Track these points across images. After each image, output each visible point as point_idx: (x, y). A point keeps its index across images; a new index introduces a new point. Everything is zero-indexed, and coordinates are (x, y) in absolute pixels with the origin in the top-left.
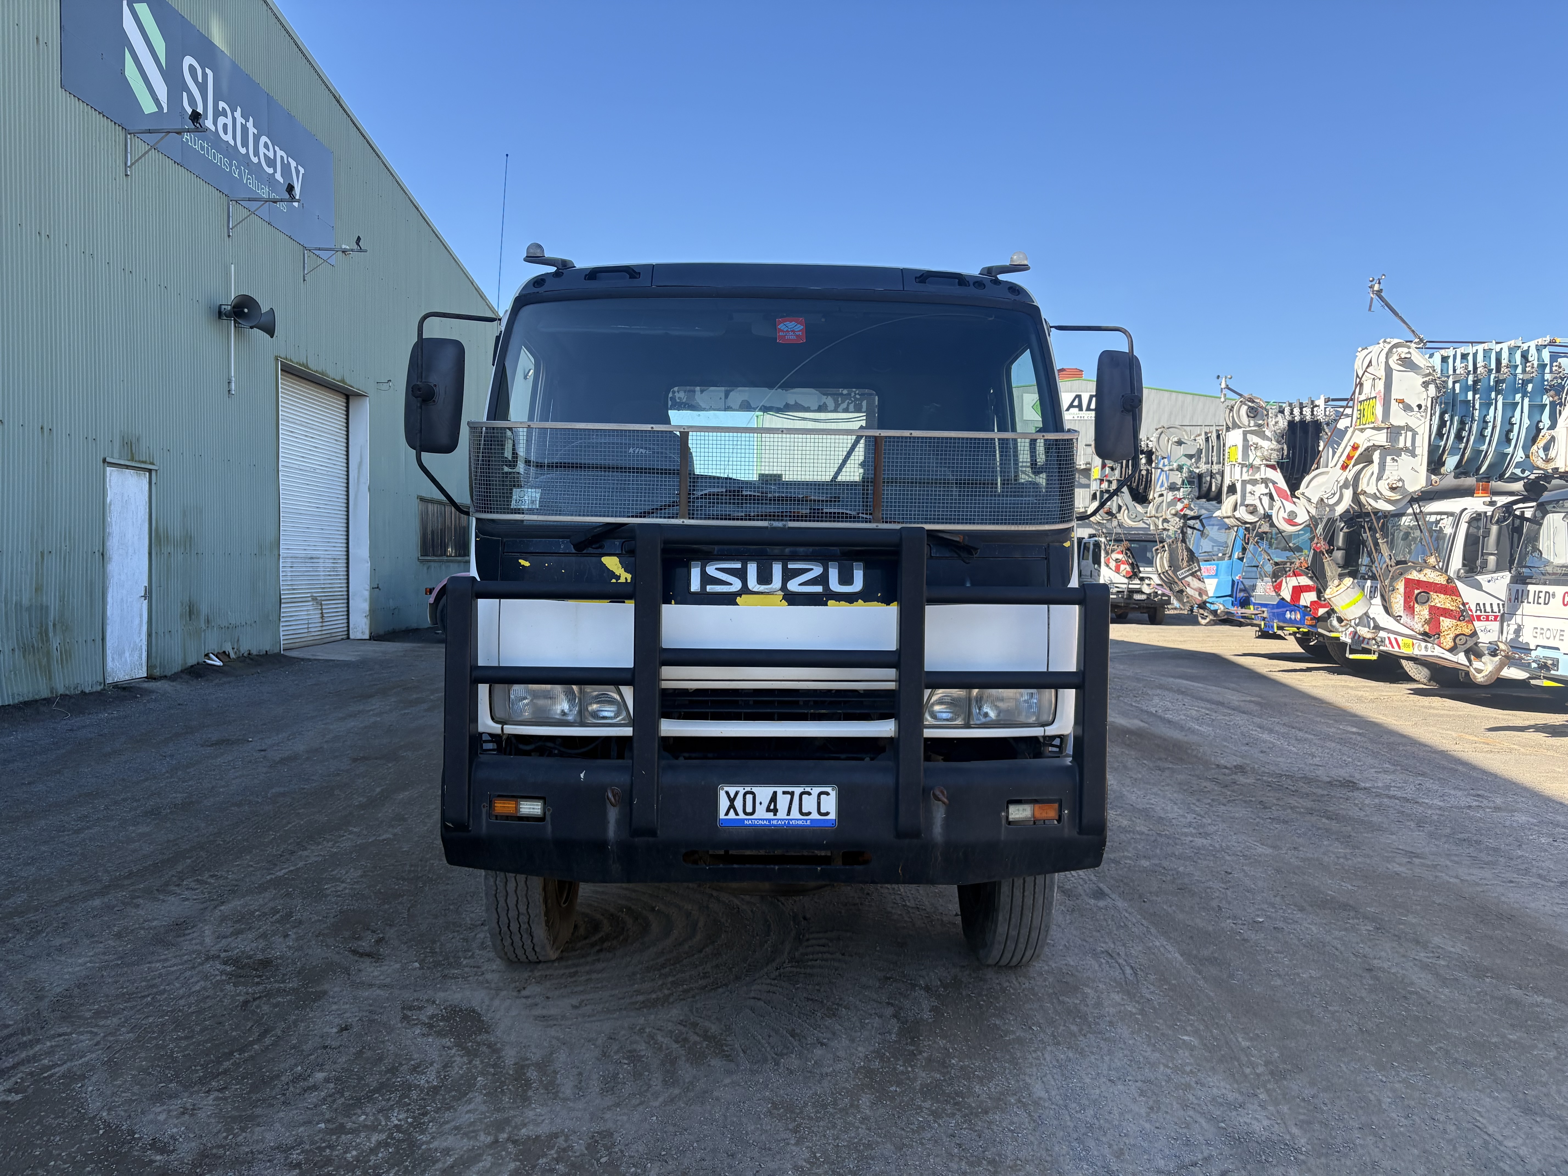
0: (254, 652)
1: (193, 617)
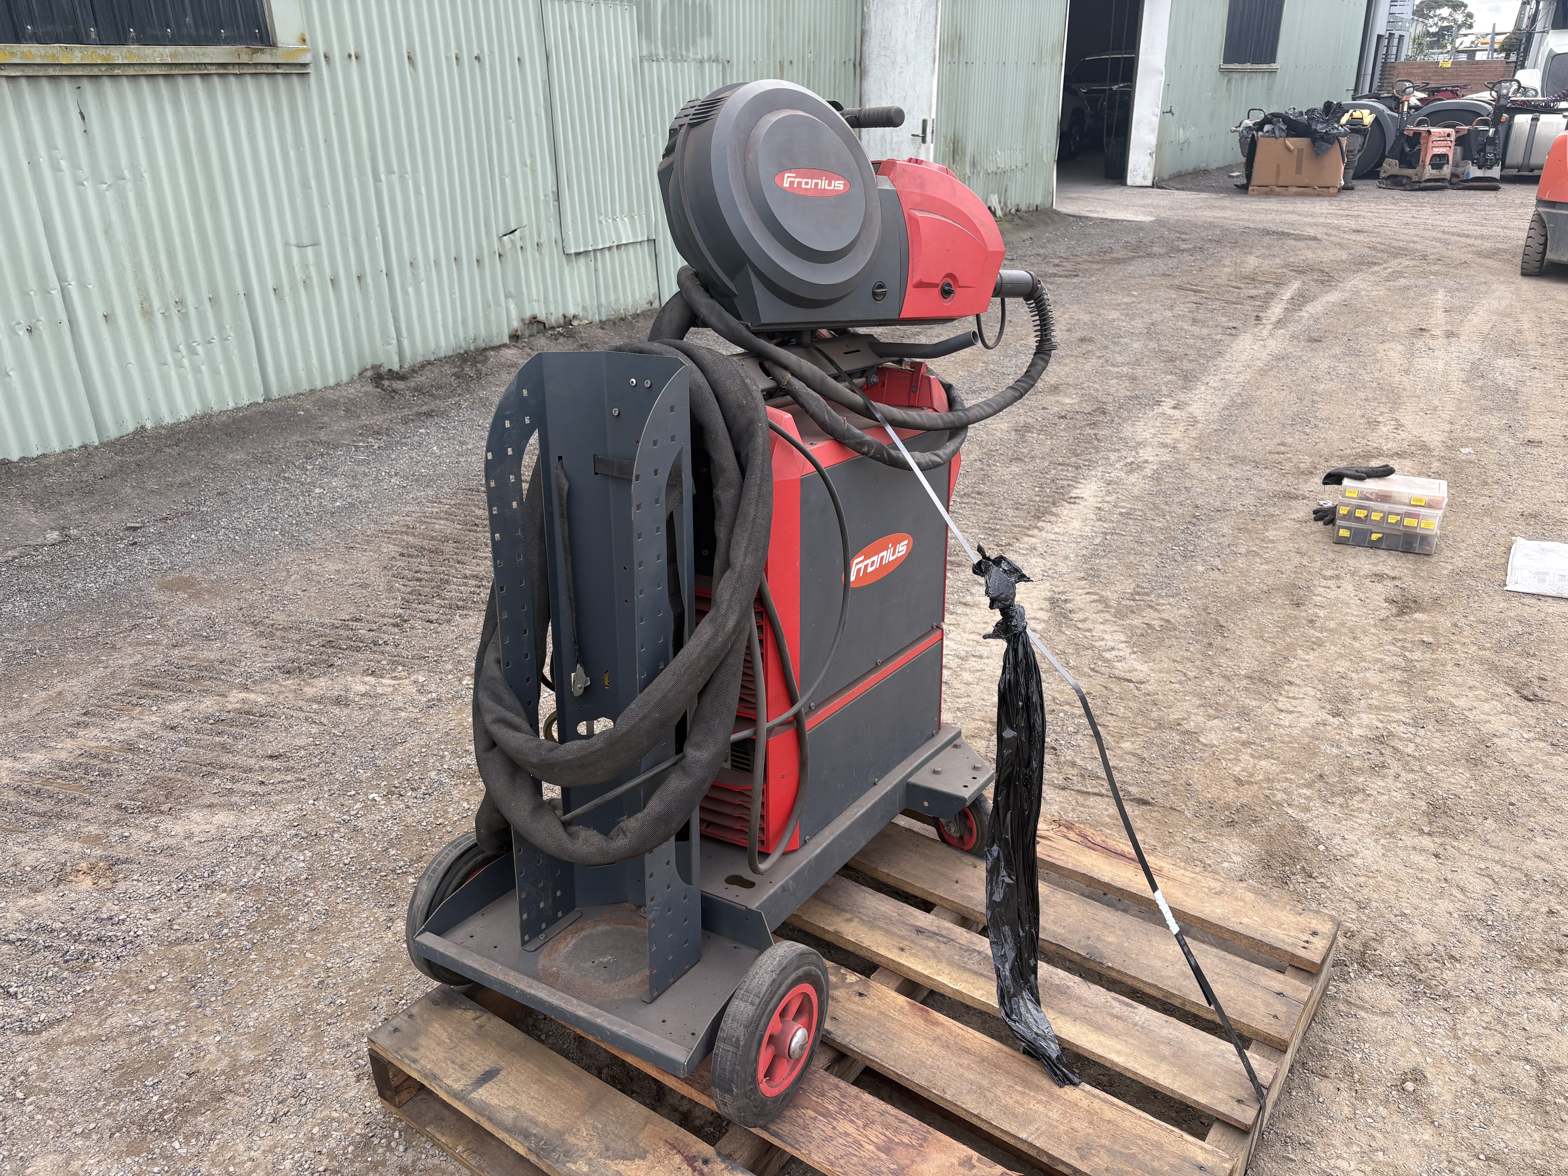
0: (1023, 207)
1: (957, 158)
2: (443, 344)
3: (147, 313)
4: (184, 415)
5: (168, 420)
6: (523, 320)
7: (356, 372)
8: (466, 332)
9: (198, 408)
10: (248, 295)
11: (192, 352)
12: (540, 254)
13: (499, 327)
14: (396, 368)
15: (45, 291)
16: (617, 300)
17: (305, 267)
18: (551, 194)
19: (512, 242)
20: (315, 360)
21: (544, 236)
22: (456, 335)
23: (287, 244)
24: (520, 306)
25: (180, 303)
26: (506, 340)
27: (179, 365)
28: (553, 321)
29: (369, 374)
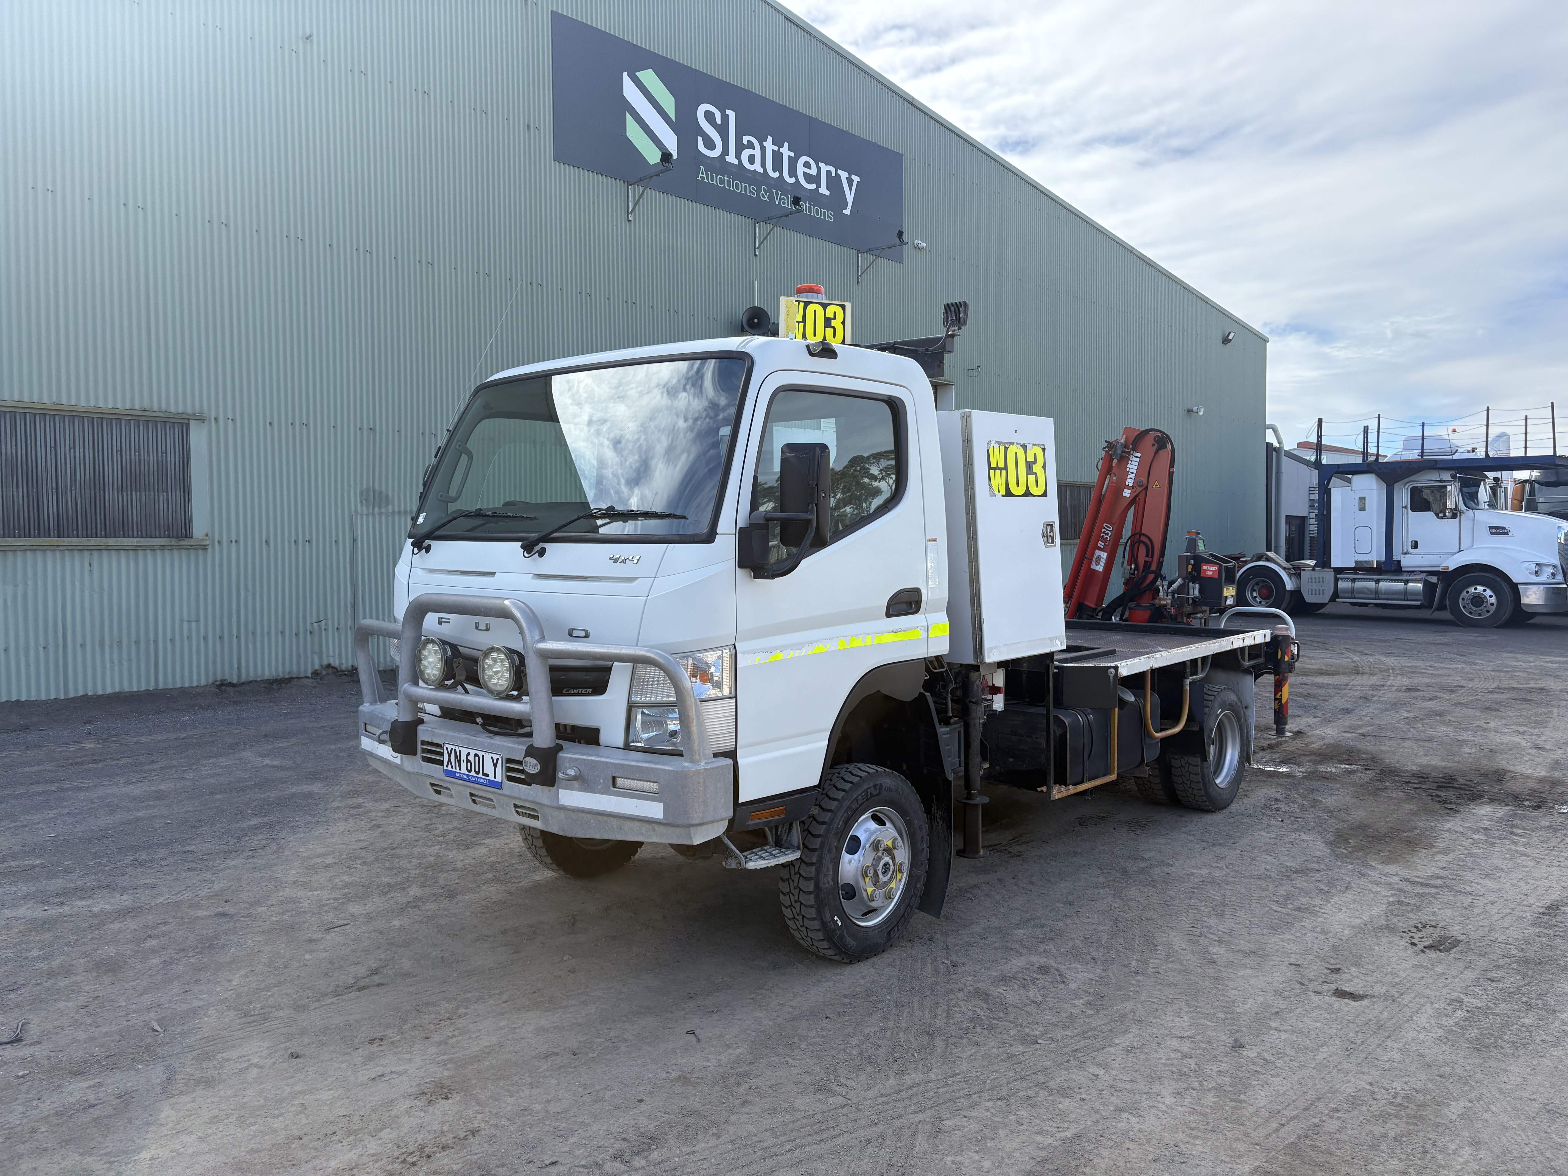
2: (267, 672)
3: (102, 645)
4: (109, 691)
5: (100, 692)
7: (211, 681)
8: (284, 668)
9: (117, 689)
10: (156, 641)
11: (120, 663)
12: (339, 633)
14: (235, 681)
15: (56, 632)
17: (190, 630)
18: (349, 605)
19: (320, 627)
20: (187, 674)
21: (342, 625)
22: (277, 669)
23: (182, 620)
24: (320, 658)
25: (120, 643)
27: (112, 669)
28: (344, 667)
29: (218, 683)
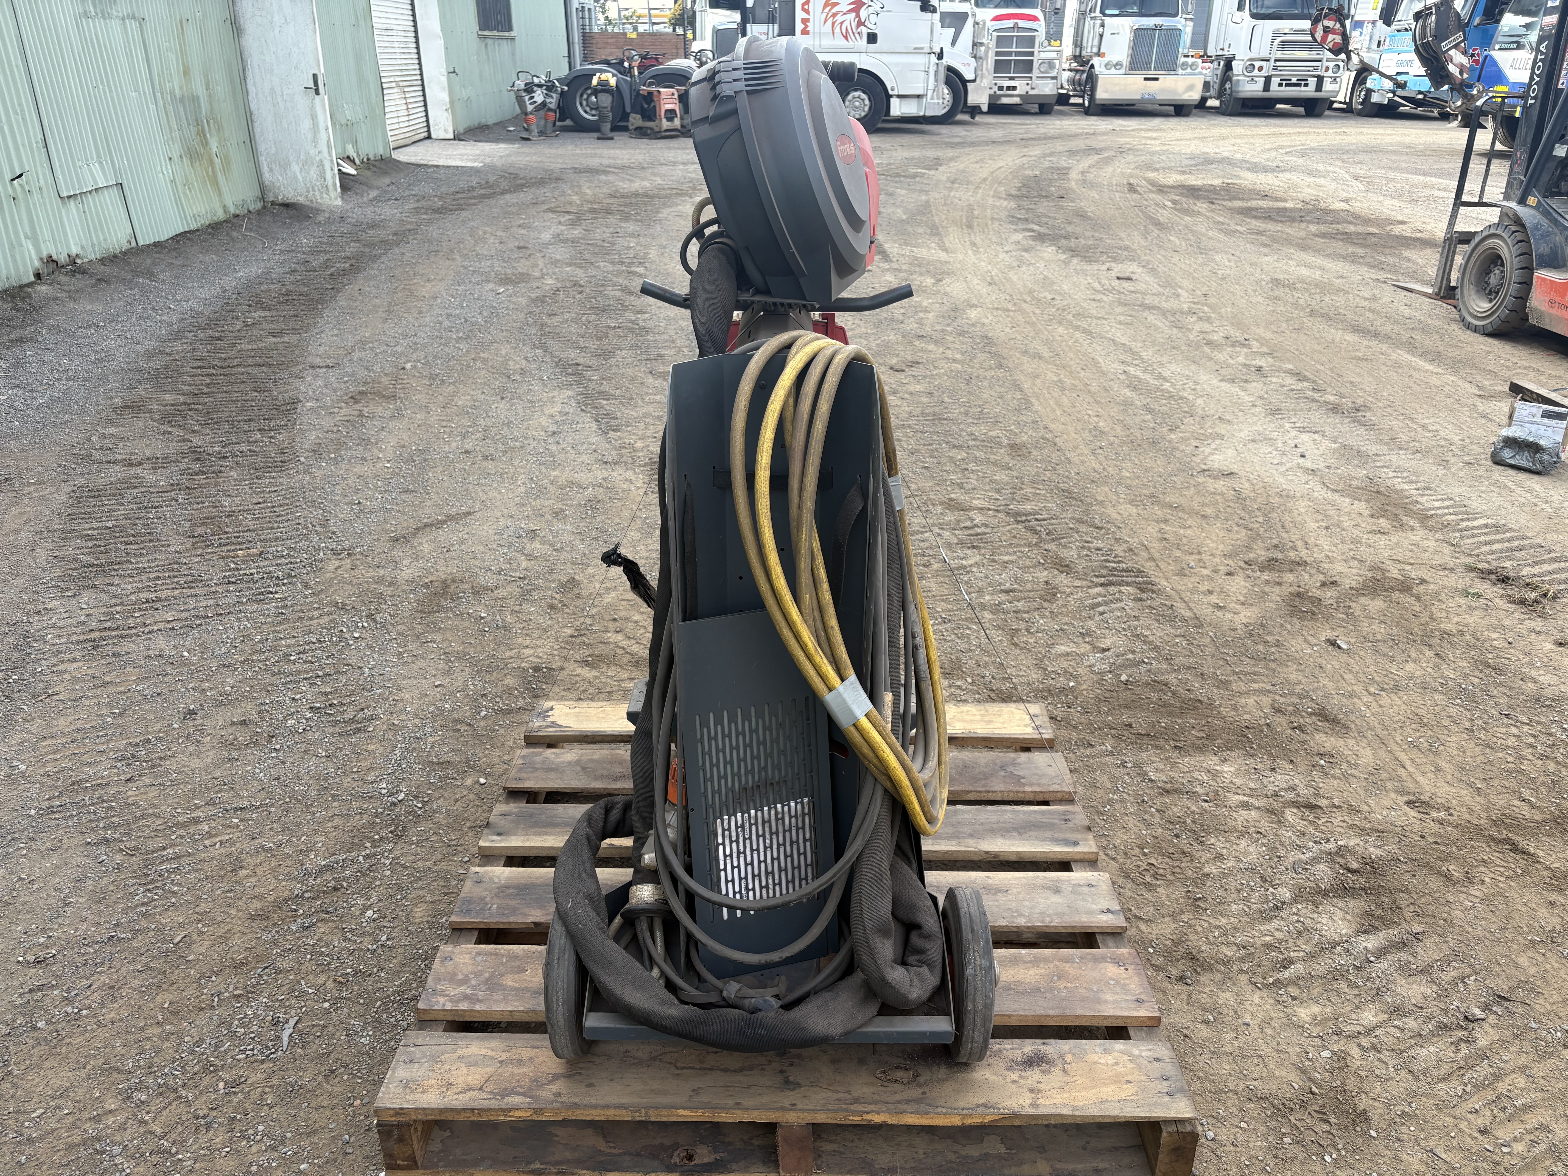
6: (41, 259)
13: (25, 266)
16: (105, 240)
26: (32, 279)
